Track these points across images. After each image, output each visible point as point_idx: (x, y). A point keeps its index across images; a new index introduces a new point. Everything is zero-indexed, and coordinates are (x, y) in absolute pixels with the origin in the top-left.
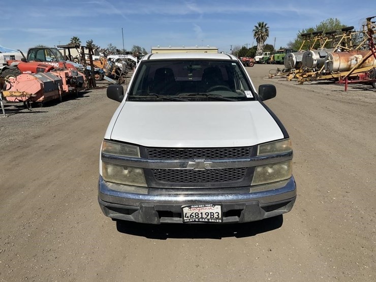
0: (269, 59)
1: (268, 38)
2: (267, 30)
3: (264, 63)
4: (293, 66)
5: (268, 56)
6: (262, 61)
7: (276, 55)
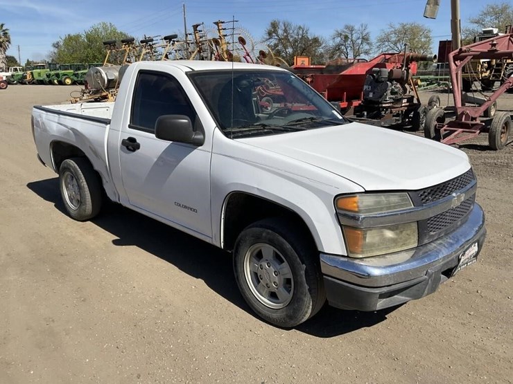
0: (24, 77)
1: (10, 45)
2: (6, 33)
3: (16, 84)
4: (104, 86)
5: (21, 73)
6: (12, 80)
7: (36, 71)
